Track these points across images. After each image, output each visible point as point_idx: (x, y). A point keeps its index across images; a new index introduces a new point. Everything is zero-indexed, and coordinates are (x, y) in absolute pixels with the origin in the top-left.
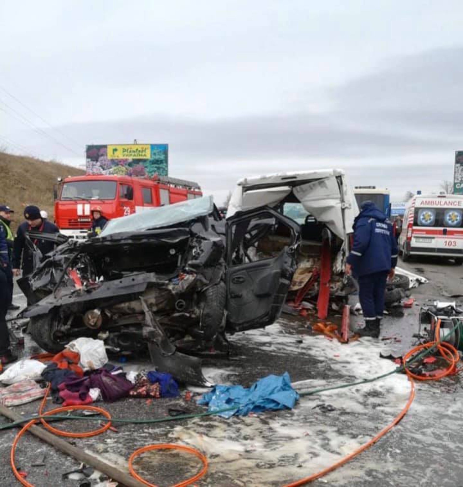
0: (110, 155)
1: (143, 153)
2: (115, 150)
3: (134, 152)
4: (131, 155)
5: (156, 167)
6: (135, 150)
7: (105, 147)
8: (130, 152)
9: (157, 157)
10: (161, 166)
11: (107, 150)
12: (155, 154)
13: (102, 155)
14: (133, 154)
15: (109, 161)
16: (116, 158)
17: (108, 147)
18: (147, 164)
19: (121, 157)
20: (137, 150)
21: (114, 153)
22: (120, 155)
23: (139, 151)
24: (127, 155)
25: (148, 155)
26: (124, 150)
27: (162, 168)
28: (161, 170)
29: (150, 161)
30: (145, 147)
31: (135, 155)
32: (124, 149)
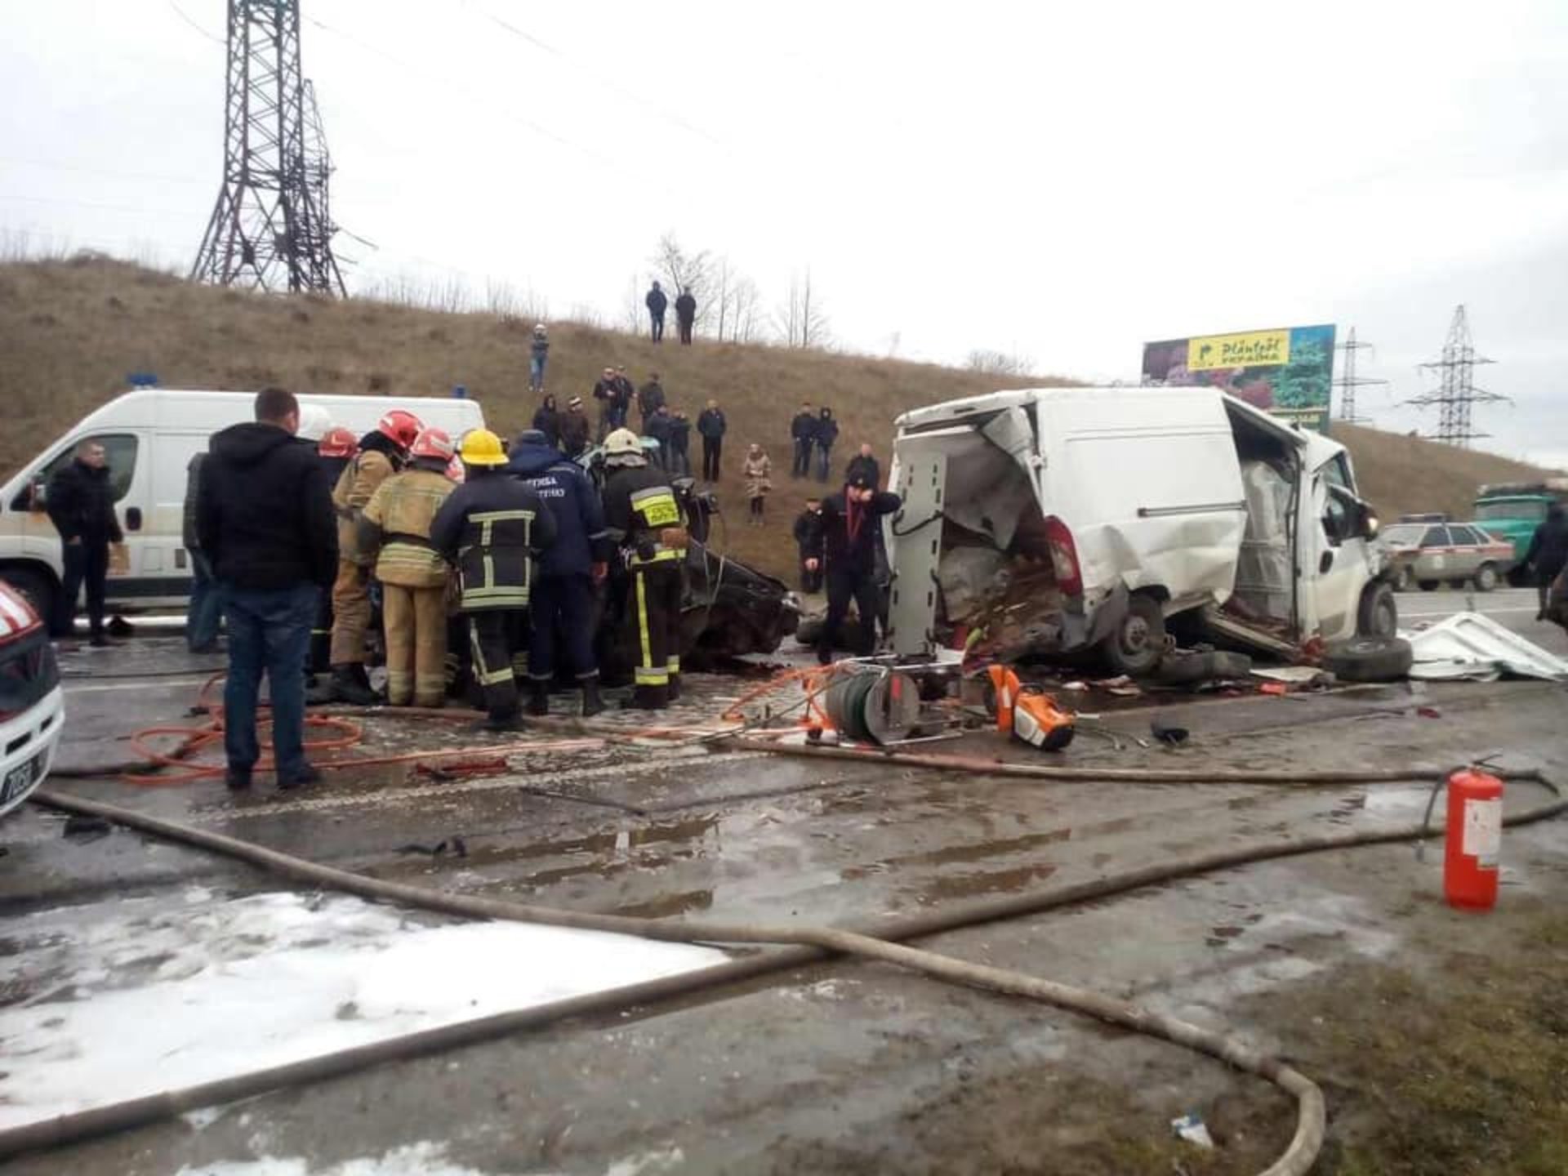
0: (1193, 363)
1: (1271, 352)
2: (1206, 349)
3: (1249, 350)
4: (1241, 359)
5: (1300, 384)
6: (1251, 345)
7: (1184, 343)
8: (1241, 350)
9: (1304, 359)
10: (1312, 380)
11: (1187, 351)
12: (1300, 352)
13: (1176, 364)
14: (1247, 355)
15: (1188, 375)
16: (1207, 367)
17: (1191, 344)
18: (1280, 377)
19: (1218, 365)
20: (1256, 345)
21: (1202, 357)
22: (1215, 361)
23: (1262, 348)
24: (1232, 360)
25: (1283, 357)
26: (1227, 348)
27: (1316, 385)
28: (1314, 391)
29: (1288, 371)
30: (1275, 336)
31: (1250, 359)
32: (1226, 345)
